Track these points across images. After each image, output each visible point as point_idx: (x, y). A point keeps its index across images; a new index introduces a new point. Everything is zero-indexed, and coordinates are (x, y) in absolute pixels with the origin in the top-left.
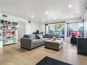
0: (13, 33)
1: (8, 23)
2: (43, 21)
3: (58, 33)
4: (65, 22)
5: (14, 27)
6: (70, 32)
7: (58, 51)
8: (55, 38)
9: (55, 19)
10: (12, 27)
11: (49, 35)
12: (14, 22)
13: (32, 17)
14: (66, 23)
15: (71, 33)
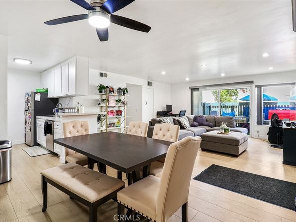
0: (118, 113)
1: (110, 91)
2: (188, 79)
3: (229, 111)
4: (252, 82)
5: (120, 100)
6: (266, 109)
7: (236, 156)
8: (226, 127)
9: (223, 75)
10: (116, 101)
11: (204, 119)
12: (120, 89)
13: (164, 73)
14: (253, 86)
15: (269, 111)
